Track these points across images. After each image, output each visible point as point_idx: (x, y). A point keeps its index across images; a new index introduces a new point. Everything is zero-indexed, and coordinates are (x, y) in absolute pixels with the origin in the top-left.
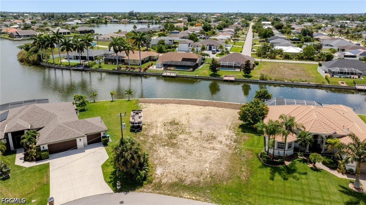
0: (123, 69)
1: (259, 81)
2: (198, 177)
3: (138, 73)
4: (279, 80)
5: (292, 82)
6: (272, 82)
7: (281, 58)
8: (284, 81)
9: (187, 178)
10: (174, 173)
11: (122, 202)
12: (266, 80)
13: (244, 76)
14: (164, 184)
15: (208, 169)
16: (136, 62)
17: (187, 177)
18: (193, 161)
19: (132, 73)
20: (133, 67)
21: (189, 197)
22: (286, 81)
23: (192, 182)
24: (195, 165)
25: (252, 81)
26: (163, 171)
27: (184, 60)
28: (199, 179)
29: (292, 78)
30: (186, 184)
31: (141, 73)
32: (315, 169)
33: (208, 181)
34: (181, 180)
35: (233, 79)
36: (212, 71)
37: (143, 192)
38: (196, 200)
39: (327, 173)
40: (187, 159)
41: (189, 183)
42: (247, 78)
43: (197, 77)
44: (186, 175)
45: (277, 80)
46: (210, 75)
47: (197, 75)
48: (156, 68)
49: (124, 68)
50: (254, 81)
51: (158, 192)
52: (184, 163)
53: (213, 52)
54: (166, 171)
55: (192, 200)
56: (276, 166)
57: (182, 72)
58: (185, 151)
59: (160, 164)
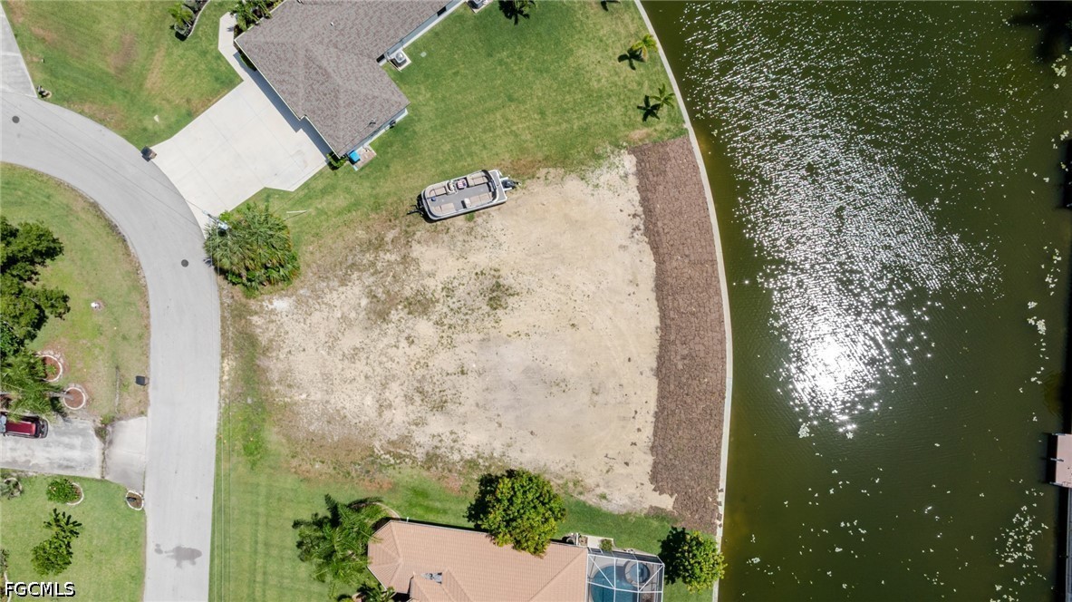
2: (280, 381)
9: (275, 361)
10: (282, 334)
11: (185, 263)
14: (249, 322)
17: (277, 359)
18: (325, 367)
21: (227, 369)
23: (265, 371)
24: (311, 372)
28: (276, 384)
30: (259, 361)
33: (274, 400)
34: (266, 351)
38: (222, 382)
40: (329, 354)
41: (263, 366)
44: (282, 356)
51: (227, 314)
52: (314, 348)
58: (358, 346)
59: (299, 302)
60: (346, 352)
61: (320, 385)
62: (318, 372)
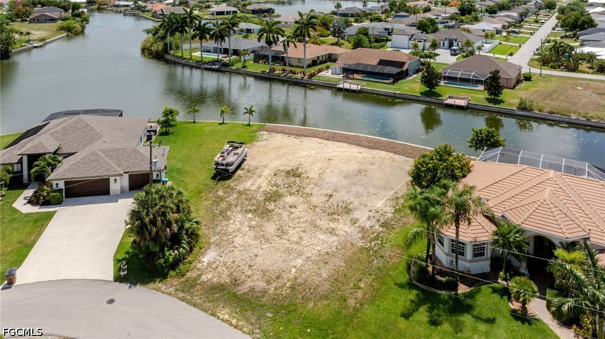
0: (277, 72)
1: (517, 112)
2: (268, 283)
3: (299, 81)
4: (558, 113)
5: (587, 119)
6: (544, 116)
7: (591, 71)
8: (569, 116)
9: (249, 280)
10: (232, 265)
11: (111, 301)
12: (532, 110)
13: (488, 99)
14: (202, 283)
15: (294, 270)
16: (302, 62)
17: (249, 277)
18: (279, 249)
19: (290, 79)
20: (293, 69)
21: (227, 317)
22: (574, 117)
23: (252, 290)
24: (277, 258)
25: (502, 111)
26: (215, 258)
27: (382, 63)
28: (269, 287)
29: (589, 112)
30: (240, 291)
31: (304, 81)
32: (522, 317)
33: (282, 295)
34: (235, 282)
35: (462, 103)
36: (427, 87)
37: (158, 290)
38: (236, 327)
39: (544, 331)
40: (271, 243)
41: (246, 291)
42: (492, 105)
43: (397, 95)
44: (249, 273)
45: (554, 113)
46: (421, 93)
47: (398, 92)
48: (332, 74)
49: (279, 70)
50: (505, 111)
51: (181, 295)
52: (260, 249)
53: (452, 53)
54: (222, 259)
55: (228, 325)
56: (435, 290)
57: (373, 83)
59: (218, 245)
61: (291, 257)
62: (280, 254)
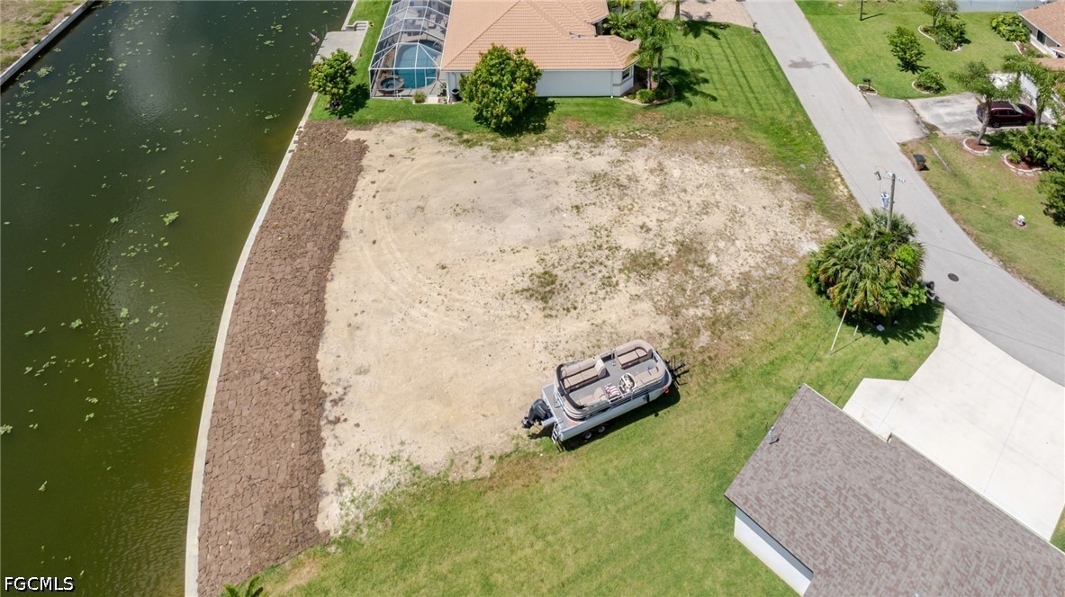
2: (779, 183)
10: (797, 221)
17: (791, 200)
21: (841, 187)
24: (747, 190)
28: (782, 180)
34: (808, 206)
38: (840, 176)
52: (753, 210)
58: (705, 217)
59: (791, 251)
60: (716, 209)
61: (733, 180)
62: (741, 191)
